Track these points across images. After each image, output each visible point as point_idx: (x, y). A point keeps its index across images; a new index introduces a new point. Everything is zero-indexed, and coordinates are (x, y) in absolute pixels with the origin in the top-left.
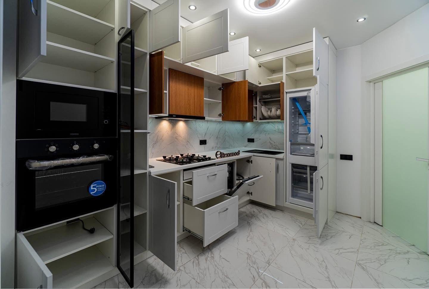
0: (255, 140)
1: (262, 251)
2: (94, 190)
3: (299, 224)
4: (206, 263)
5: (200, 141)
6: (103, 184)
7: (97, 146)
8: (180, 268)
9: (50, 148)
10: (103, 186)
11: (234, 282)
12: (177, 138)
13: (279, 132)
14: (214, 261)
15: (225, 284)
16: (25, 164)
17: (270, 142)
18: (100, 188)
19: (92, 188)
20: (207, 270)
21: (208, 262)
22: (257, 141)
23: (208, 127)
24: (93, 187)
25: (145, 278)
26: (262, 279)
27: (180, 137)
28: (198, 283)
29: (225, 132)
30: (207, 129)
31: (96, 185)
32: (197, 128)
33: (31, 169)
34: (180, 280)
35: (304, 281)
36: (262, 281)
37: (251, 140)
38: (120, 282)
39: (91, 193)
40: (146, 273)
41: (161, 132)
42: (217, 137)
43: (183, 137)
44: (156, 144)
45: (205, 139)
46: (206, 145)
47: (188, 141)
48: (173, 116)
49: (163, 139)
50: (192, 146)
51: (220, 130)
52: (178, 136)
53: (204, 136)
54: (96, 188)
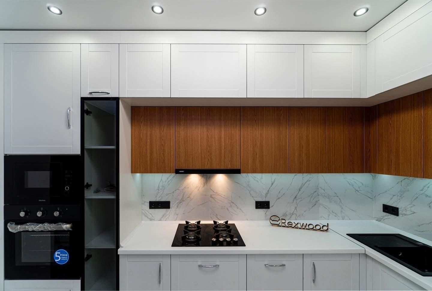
0: (400, 212)
2: (58, 258)
5: (257, 202)
6: (66, 253)
7: (57, 213)
9: (20, 213)
10: (66, 255)
12: (213, 196)
18: (64, 258)
19: (56, 256)
23: (273, 179)
24: (58, 255)
29: (318, 189)
30: (272, 184)
31: (60, 253)
41: (188, 188)
42: (296, 197)
43: (223, 196)
44: (181, 204)
45: (267, 200)
46: (269, 210)
47: (232, 202)
48: (180, 171)
49: (192, 198)
50: (241, 209)
51: (303, 185)
52: (214, 194)
53: (264, 194)
54: (59, 256)
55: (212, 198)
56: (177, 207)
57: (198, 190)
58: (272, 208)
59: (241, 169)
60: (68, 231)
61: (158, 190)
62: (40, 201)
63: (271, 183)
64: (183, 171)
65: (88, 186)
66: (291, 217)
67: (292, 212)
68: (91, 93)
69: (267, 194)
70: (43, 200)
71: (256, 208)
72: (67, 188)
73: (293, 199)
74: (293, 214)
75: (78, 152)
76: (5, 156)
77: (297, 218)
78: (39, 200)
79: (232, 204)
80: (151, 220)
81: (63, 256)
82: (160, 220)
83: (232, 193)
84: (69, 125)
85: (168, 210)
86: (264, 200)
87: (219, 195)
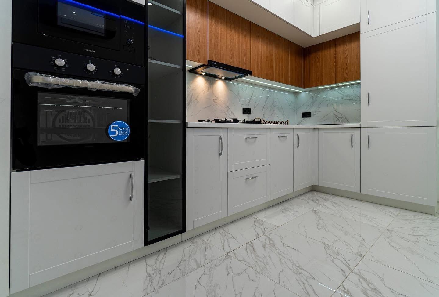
0: (312, 114)
1: (344, 241)
2: (115, 133)
3: (389, 214)
4: (265, 250)
5: (243, 109)
6: (125, 127)
7: (118, 72)
8: (229, 254)
9: (56, 60)
10: (127, 129)
11: (312, 275)
12: (215, 100)
13: (348, 99)
14: (275, 248)
15: (299, 276)
16: (24, 76)
17: (334, 114)
18: (123, 132)
19: (112, 130)
20: (268, 259)
21: (266, 249)
22: (315, 115)
23: (252, 92)
24: (114, 128)
25: (182, 262)
26: (358, 275)
28: (259, 273)
29: (274, 102)
30: (252, 95)
31: (117, 126)
32: (239, 91)
33: (32, 85)
34: (231, 267)
35: (429, 280)
36: (358, 277)
37: (306, 115)
38: (148, 264)
39: (111, 136)
40: (182, 257)
41: (195, 90)
42: (264, 107)
43: (222, 101)
44: (190, 105)
45: (249, 107)
46: (250, 115)
47: (228, 107)
49: (199, 100)
50: (234, 114)
51: (268, 98)
52: (215, 98)
53: (247, 103)
54: (117, 130)
55: (214, 102)
57: (204, 93)
62: (87, 50)
69: (249, 103)
70: (91, 51)
71: (243, 114)
72: (130, 42)
78: (85, 50)
79: (228, 109)
81: (122, 131)
86: (247, 107)
87: (219, 100)
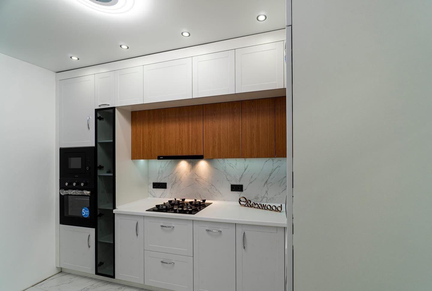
2: (84, 213)
5: (232, 185)
9: (66, 184)
10: (88, 211)
12: (197, 179)
18: (87, 213)
23: (246, 166)
24: (84, 211)
27: (202, 180)
41: (179, 172)
42: (266, 182)
43: (205, 180)
44: (174, 185)
45: (241, 184)
46: (242, 193)
47: (212, 185)
48: (161, 158)
49: (182, 180)
50: (219, 191)
51: (274, 170)
52: (198, 177)
53: (238, 178)
55: (197, 181)
56: (172, 187)
57: (187, 174)
58: (246, 191)
59: (204, 155)
60: (88, 196)
61: (159, 174)
63: (244, 169)
64: (162, 158)
65: (101, 168)
66: (262, 200)
67: (263, 196)
68: (100, 106)
69: (241, 178)
70: (77, 176)
71: (231, 191)
72: (88, 168)
73: (264, 184)
74: (264, 197)
75: (93, 145)
76: (60, 149)
77: (267, 201)
78: (75, 176)
79: (212, 186)
80: (154, 197)
82: (160, 197)
83: (212, 177)
84: (89, 128)
85: (165, 189)
86: (238, 184)
87: (202, 179)
